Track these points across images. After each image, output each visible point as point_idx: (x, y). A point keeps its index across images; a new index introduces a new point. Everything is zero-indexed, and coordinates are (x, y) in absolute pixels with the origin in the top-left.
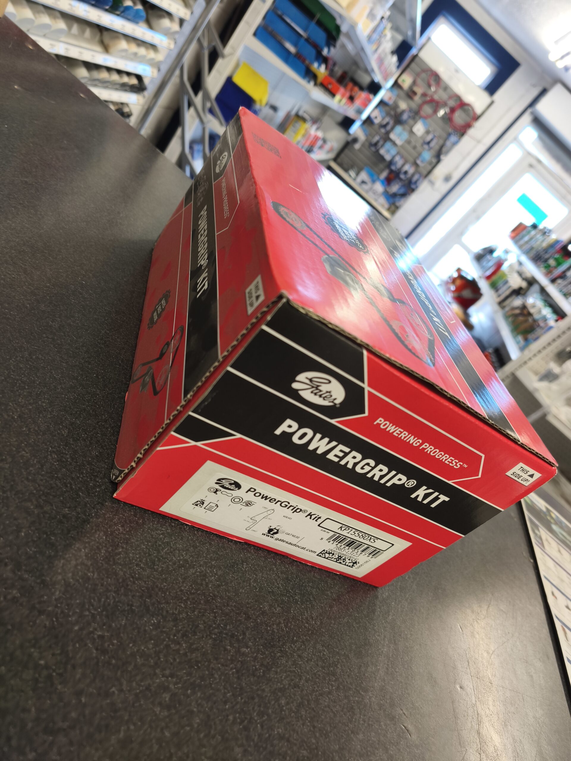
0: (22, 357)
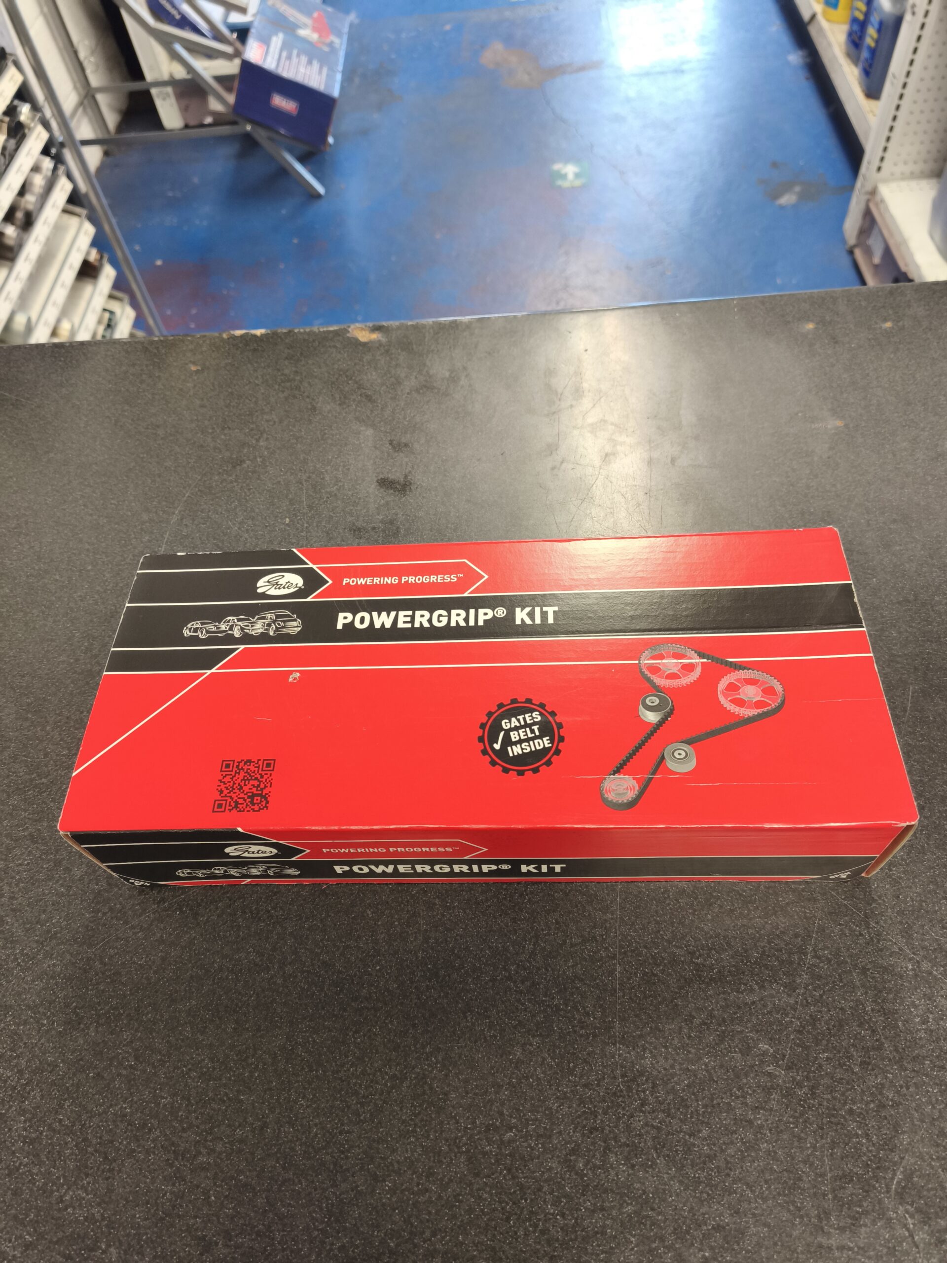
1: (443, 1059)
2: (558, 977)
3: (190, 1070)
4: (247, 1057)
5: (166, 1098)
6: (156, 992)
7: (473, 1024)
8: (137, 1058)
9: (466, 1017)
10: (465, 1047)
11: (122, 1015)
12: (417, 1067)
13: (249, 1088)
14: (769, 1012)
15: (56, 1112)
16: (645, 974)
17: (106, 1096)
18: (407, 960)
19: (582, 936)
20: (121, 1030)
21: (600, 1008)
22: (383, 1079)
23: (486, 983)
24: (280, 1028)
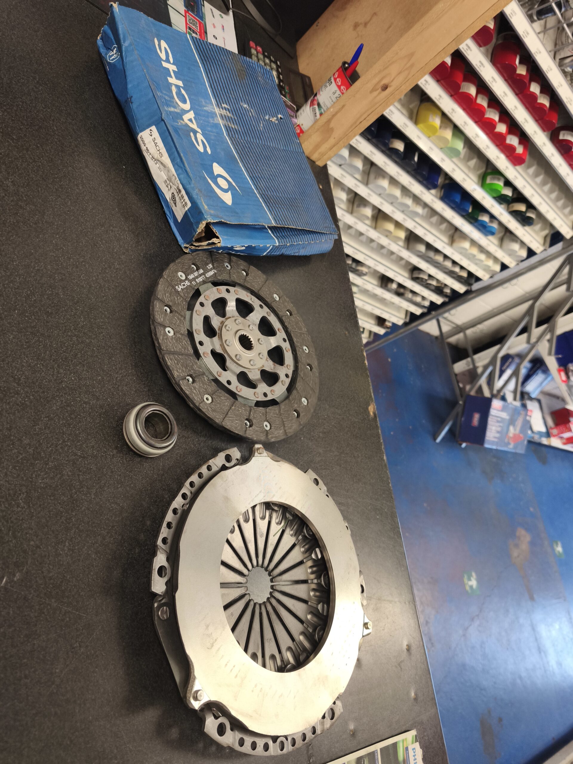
0: (77, 259)
1: (26, 404)
2: (63, 466)
3: (31, 291)
4: (35, 316)
5: (19, 279)
6: (68, 282)
7: (42, 420)
8: (38, 270)
9: (46, 417)
10: (31, 416)
11: (59, 266)
12: (23, 391)
13: (20, 315)
14: (37, 582)
15: (16, 235)
16: (62, 513)
17: (22, 255)
18: (76, 392)
19: (83, 481)
20: (51, 265)
21: (46, 486)
22: (19, 375)
23: (62, 429)
24: (47, 331)
